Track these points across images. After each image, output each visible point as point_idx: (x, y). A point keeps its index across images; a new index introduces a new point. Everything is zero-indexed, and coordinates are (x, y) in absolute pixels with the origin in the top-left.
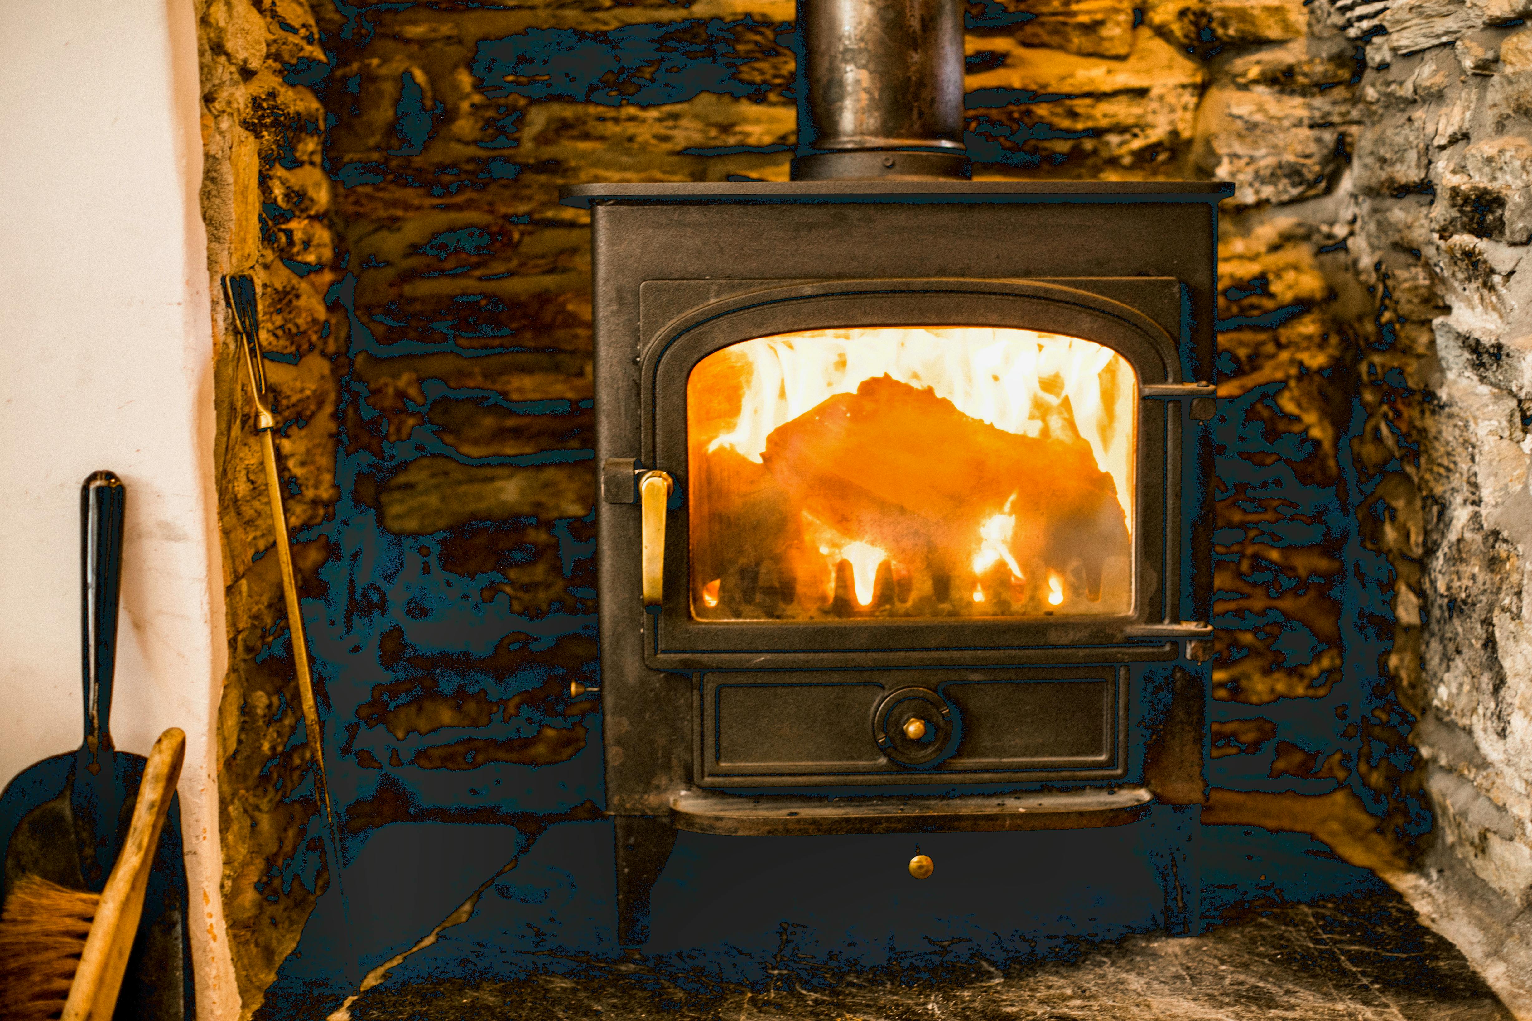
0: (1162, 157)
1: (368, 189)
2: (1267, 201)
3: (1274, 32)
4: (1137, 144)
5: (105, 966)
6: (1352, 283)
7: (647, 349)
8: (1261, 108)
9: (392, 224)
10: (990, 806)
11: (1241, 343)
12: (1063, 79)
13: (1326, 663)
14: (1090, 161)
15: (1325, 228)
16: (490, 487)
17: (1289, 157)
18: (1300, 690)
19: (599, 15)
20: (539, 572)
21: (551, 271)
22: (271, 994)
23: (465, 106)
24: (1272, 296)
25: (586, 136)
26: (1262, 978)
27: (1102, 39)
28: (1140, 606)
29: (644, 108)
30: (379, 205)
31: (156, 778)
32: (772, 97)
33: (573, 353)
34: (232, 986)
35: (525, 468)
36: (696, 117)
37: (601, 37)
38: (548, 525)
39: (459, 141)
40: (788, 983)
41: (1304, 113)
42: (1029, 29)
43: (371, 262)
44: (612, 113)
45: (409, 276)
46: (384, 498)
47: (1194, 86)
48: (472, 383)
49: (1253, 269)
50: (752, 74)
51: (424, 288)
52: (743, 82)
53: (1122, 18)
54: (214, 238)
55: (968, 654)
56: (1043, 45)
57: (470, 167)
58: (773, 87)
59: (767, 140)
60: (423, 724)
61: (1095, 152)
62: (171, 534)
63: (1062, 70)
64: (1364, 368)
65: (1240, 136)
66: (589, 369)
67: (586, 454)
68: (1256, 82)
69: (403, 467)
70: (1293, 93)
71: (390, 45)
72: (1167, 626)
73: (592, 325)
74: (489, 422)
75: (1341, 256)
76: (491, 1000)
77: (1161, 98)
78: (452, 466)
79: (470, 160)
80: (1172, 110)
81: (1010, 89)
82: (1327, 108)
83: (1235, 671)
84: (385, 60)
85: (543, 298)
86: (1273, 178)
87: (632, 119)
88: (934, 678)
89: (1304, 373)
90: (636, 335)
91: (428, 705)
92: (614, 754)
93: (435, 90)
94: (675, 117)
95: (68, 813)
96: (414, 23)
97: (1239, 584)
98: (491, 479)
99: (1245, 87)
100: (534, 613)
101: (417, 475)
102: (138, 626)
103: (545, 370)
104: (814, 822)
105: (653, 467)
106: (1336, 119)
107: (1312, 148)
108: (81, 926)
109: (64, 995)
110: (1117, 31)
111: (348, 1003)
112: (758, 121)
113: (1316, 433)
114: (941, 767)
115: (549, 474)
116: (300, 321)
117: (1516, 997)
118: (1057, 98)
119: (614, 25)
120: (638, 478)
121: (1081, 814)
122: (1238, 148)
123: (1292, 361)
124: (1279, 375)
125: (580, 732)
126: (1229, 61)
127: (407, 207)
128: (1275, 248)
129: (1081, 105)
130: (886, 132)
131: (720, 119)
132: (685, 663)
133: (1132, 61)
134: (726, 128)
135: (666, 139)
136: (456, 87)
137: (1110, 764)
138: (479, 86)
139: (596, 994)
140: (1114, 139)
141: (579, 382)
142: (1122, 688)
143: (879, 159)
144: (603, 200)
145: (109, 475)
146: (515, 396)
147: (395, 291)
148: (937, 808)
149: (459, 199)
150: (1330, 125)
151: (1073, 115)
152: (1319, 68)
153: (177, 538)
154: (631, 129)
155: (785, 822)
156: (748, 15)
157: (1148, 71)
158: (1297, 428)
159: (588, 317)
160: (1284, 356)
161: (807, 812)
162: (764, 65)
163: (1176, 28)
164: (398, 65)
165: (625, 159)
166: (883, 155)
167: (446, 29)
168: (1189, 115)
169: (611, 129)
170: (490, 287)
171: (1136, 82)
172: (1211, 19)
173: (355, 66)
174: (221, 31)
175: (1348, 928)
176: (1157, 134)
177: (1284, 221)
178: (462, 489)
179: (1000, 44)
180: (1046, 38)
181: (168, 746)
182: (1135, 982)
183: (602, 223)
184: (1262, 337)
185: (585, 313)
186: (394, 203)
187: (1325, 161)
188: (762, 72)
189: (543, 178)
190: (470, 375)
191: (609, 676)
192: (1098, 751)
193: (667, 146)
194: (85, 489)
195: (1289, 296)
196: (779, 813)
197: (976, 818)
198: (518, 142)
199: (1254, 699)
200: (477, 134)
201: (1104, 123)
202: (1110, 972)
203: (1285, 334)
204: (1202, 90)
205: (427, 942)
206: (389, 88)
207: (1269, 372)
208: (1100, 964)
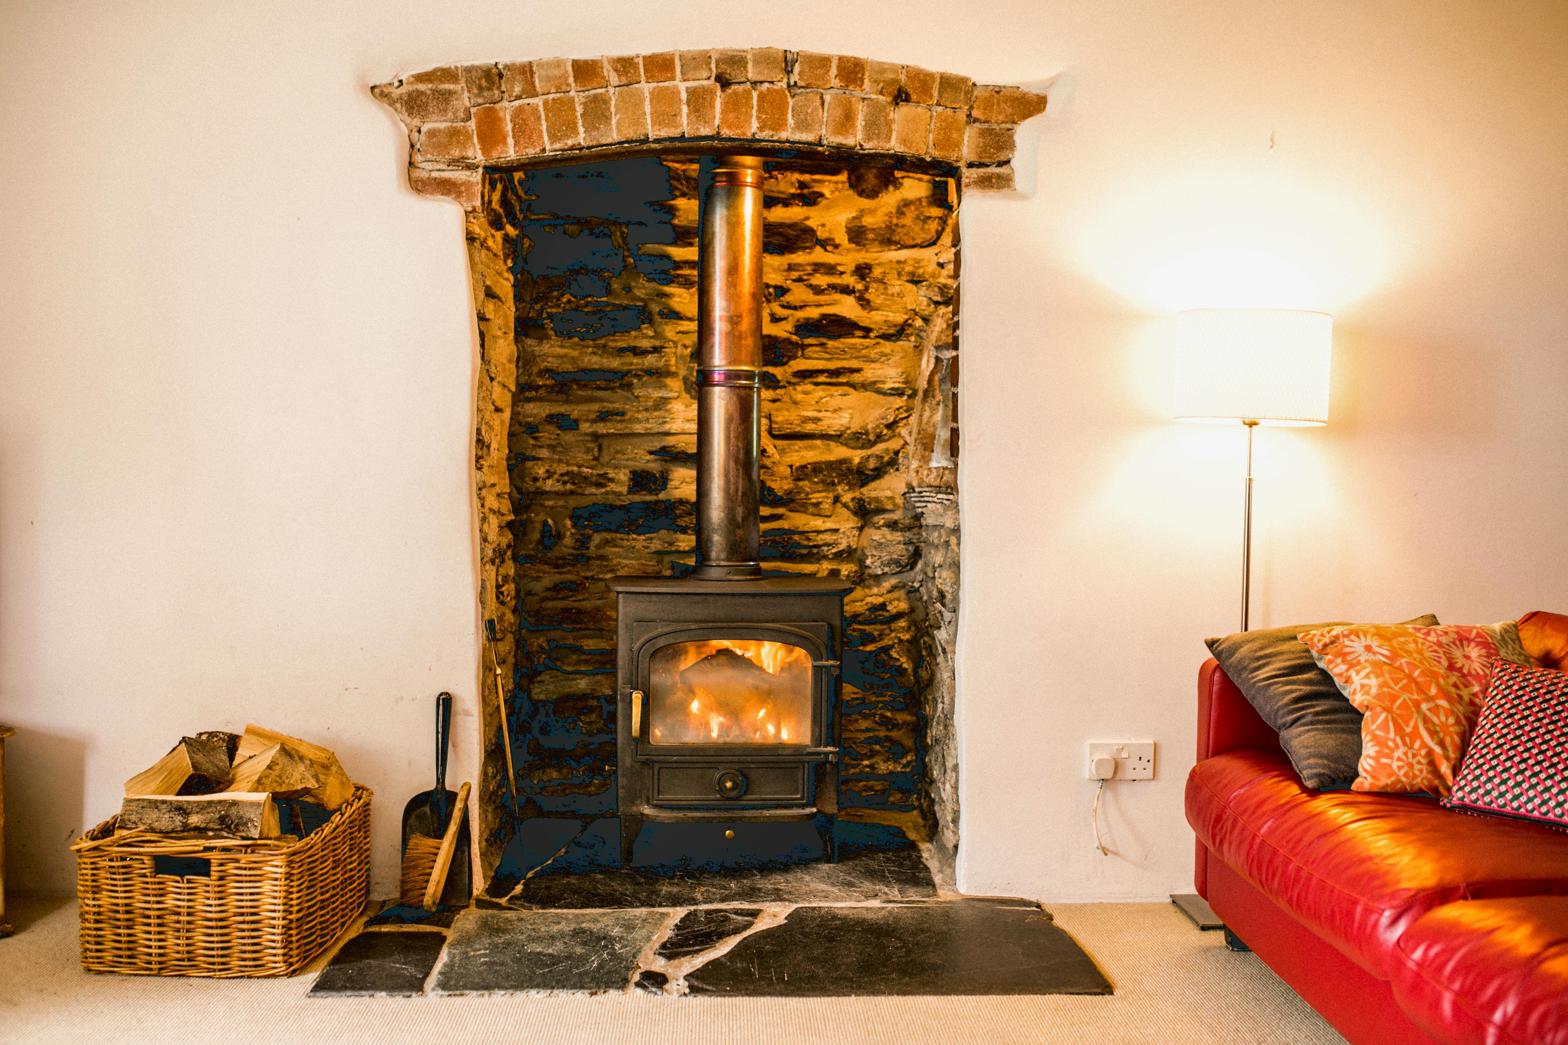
0: (845, 555)
1: (529, 565)
2: (887, 573)
3: (889, 507)
4: (834, 550)
5: (444, 864)
6: (921, 606)
7: (636, 646)
8: (884, 537)
9: (538, 579)
10: (756, 813)
11: (875, 630)
12: (805, 525)
13: (909, 758)
14: (816, 557)
15: (910, 584)
16: (574, 682)
17: (895, 556)
18: (899, 769)
19: (622, 498)
20: (594, 717)
21: (601, 599)
22: (493, 878)
23: (568, 533)
24: (888, 611)
25: (616, 546)
26: (854, 878)
27: (821, 509)
28: (812, 741)
29: (639, 535)
30: (533, 572)
31: (461, 800)
32: (689, 532)
33: (608, 631)
34: (481, 876)
35: (589, 675)
36: (659, 539)
37: (622, 507)
38: (598, 698)
39: (565, 547)
40: (682, 877)
41: (902, 539)
42: (792, 505)
43: (529, 593)
44: (626, 537)
45: (543, 599)
46: (531, 686)
47: (858, 528)
48: (568, 642)
49: (881, 600)
50: (681, 522)
51: (550, 604)
52: (678, 526)
53: (829, 501)
54: (483, 608)
55: (749, 758)
56: (798, 511)
57: (571, 557)
58: (689, 528)
59: (687, 549)
60: (545, 778)
61: (818, 553)
62: (467, 713)
63: (804, 522)
64: (922, 642)
65: (875, 548)
66: (615, 637)
67: (614, 670)
68: (883, 526)
69: (540, 673)
70: (897, 530)
71: (540, 508)
72: (822, 749)
73: (616, 620)
74: (575, 657)
75: (918, 594)
76: (574, 881)
77: (844, 533)
78: (559, 673)
79: (569, 555)
80: (848, 538)
81: (784, 529)
82: (911, 536)
83: (872, 761)
84: (537, 515)
85: (598, 609)
86: (888, 564)
87: (633, 539)
88: (737, 766)
89: (901, 641)
90: (632, 641)
91: (548, 771)
92: (621, 792)
93: (556, 527)
94: (651, 539)
95: (428, 812)
96: (548, 500)
97: (874, 725)
98: (576, 679)
99: (879, 528)
100: (590, 734)
101: (545, 677)
102: (454, 746)
103: (598, 637)
104: (692, 818)
105: (637, 689)
106: (915, 541)
107: (904, 553)
108: (435, 851)
109: (430, 874)
110: (827, 506)
111: (522, 882)
112: (683, 541)
113: (905, 666)
114: (738, 799)
115: (599, 677)
116: (505, 625)
117: (941, 885)
118: (802, 533)
119: (628, 502)
120: (631, 693)
121: (789, 817)
122: (875, 553)
123: (896, 637)
124: (890, 643)
125: (608, 781)
126: (872, 517)
127: (545, 572)
128: (889, 592)
129: (812, 536)
130: (728, 560)
131: (669, 540)
132: (647, 760)
133: (833, 517)
134: (671, 544)
135: (647, 547)
136: (564, 526)
137: (802, 798)
138: (574, 526)
139: (612, 880)
140: (825, 549)
141: (611, 642)
142: (806, 771)
143: (725, 570)
144: (621, 592)
145: (447, 693)
146: (585, 648)
147: (538, 605)
148: (738, 814)
149: (565, 570)
150: (912, 543)
151: (809, 539)
152: (907, 521)
153: (469, 715)
154: (634, 543)
155: (681, 818)
156: (681, 499)
157: (839, 522)
158: (898, 664)
159: (615, 617)
160: (893, 635)
161: (690, 814)
162: (686, 519)
163: (851, 504)
164: (542, 517)
165: (632, 555)
166: (727, 569)
167: (561, 503)
168: (856, 539)
169: (626, 543)
170: (576, 605)
171: (834, 526)
172: (864, 502)
173: (525, 516)
174: (487, 534)
175: (894, 862)
176: (842, 547)
177: (894, 581)
178: (563, 683)
179: (780, 511)
180: (798, 508)
181: (466, 788)
182: (807, 878)
183: (621, 601)
184: (884, 627)
185: (614, 615)
186: (539, 571)
187: (909, 558)
188: (685, 522)
189: (598, 562)
190: (568, 639)
191: (620, 764)
192: (797, 794)
193: (649, 550)
194: (438, 699)
195: (895, 611)
196: (680, 815)
197: (750, 818)
198: (588, 548)
199: (880, 772)
200: (573, 544)
201: (821, 543)
202: (799, 875)
203: (893, 626)
204: (861, 529)
205: (549, 862)
206: (538, 526)
207: (886, 642)
208: (796, 872)
